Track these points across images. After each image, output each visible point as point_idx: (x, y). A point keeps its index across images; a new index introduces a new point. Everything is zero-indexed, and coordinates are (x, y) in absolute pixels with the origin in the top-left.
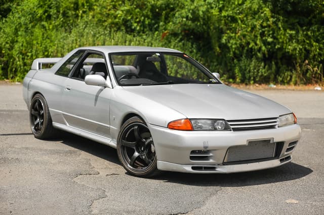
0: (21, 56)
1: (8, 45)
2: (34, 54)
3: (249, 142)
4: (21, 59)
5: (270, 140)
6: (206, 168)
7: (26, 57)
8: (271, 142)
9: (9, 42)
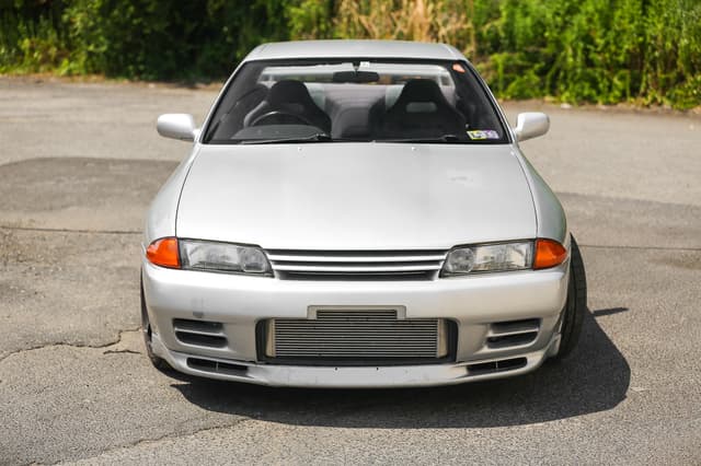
0: (581, 45)
1: (559, 19)
2: (612, 41)
3: (318, 312)
4: (579, 53)
5: (395, 312)
6: (224, 367)
7: (591, 47)
8: (400, 317)
9: (562, 12)
